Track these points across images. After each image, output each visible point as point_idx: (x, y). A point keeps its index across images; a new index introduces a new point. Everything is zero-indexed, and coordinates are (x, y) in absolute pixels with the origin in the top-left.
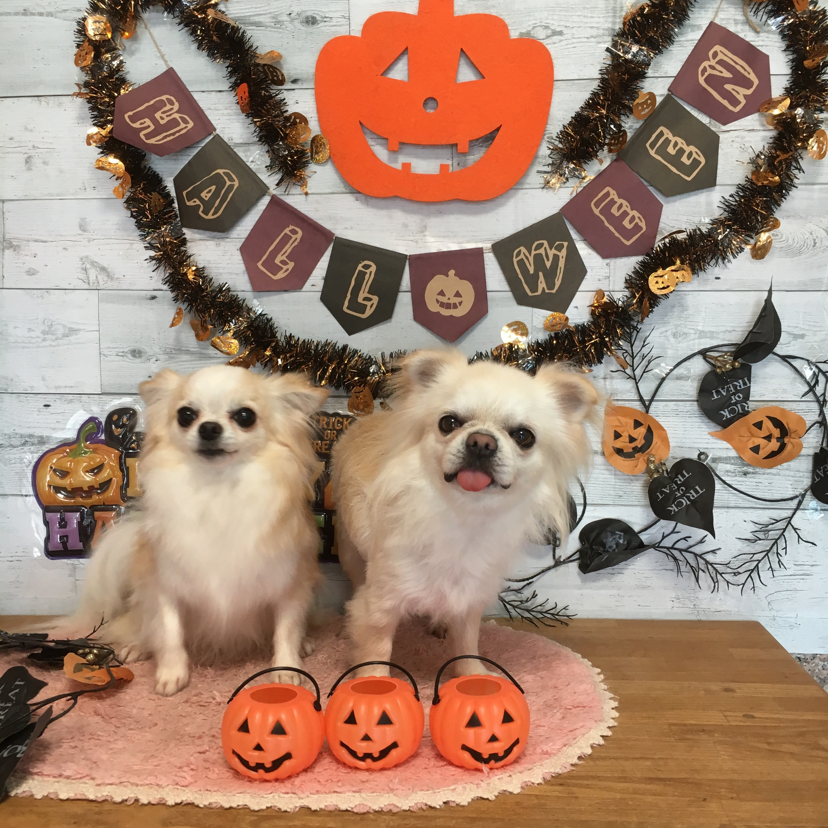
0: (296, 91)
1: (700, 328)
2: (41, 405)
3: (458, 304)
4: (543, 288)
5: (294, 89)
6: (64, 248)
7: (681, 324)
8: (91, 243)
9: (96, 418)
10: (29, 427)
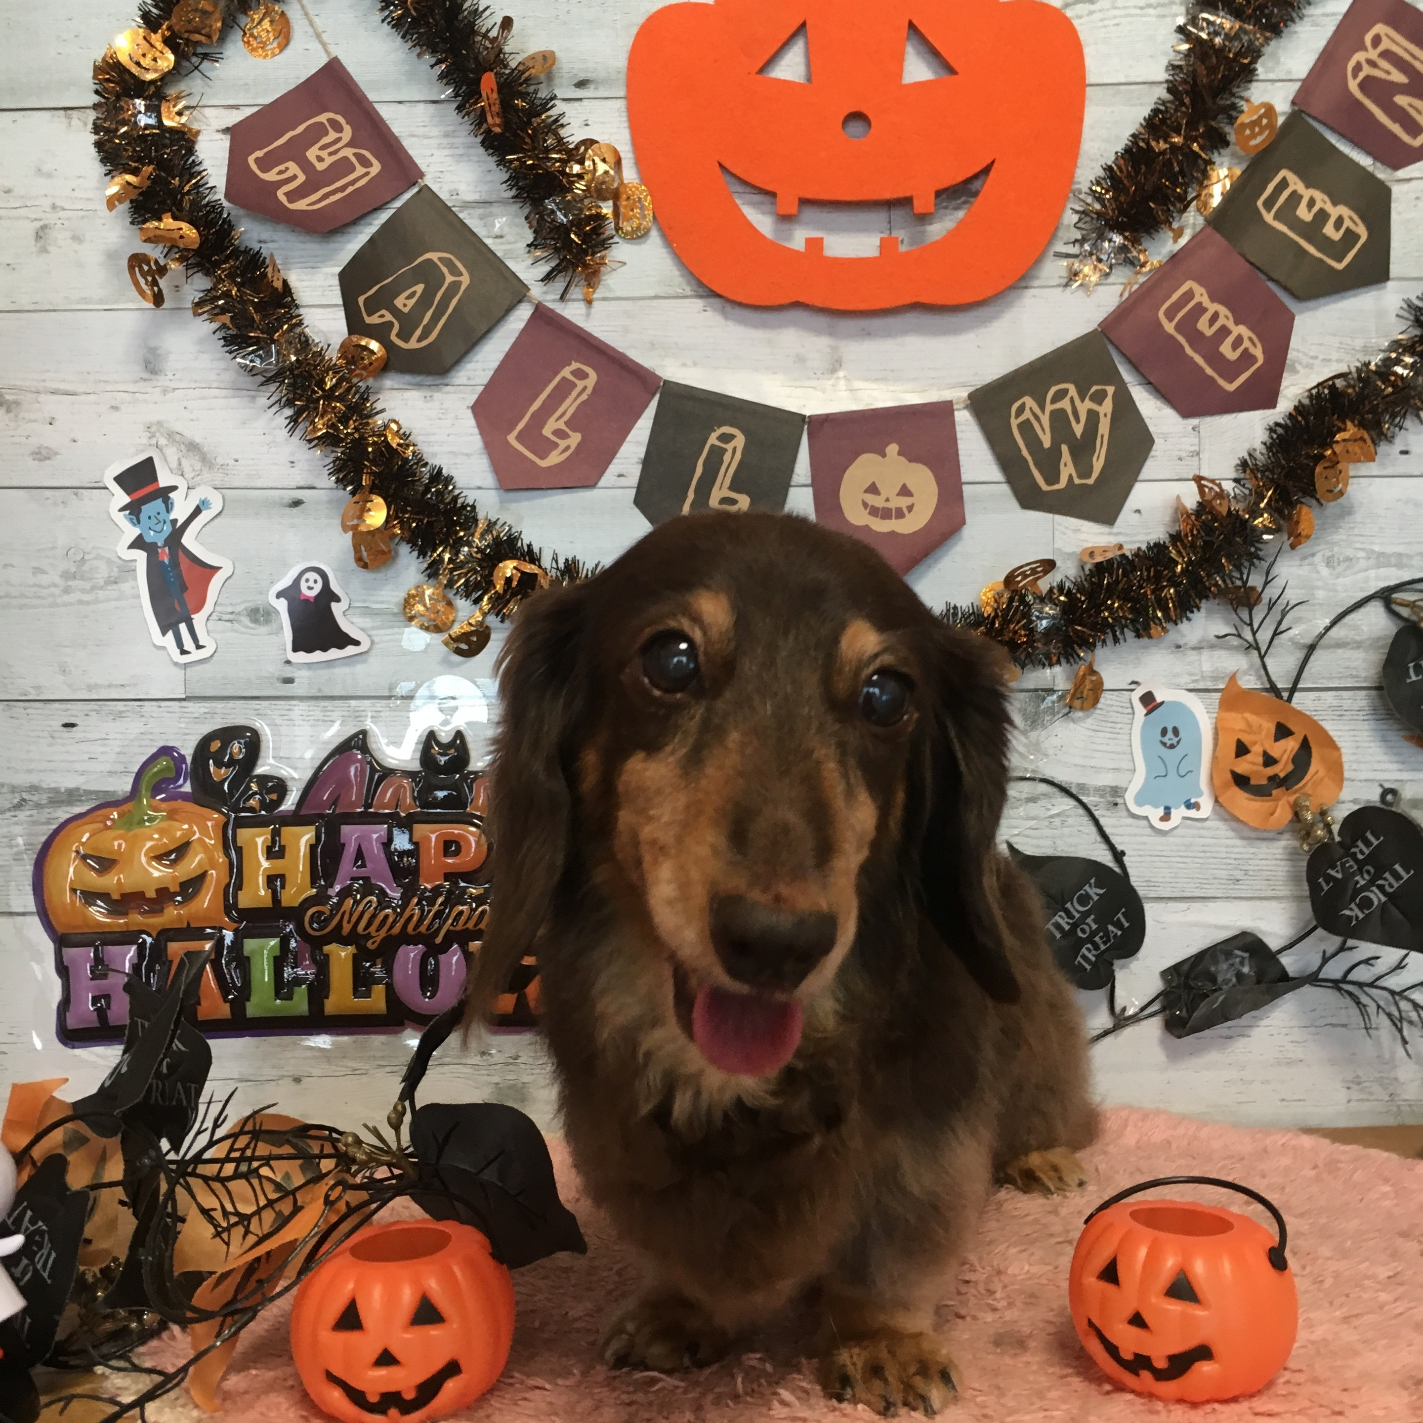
0: (585, 102)
1: (1377, 548)
2: (57, 724)
3: (905, 511)
4: (1070, 476)
5: (580, 99)
6: (112, 407)
7: (1342, 540)
8: (170, 396)
9: (172, 749)
10: (29, 771)
